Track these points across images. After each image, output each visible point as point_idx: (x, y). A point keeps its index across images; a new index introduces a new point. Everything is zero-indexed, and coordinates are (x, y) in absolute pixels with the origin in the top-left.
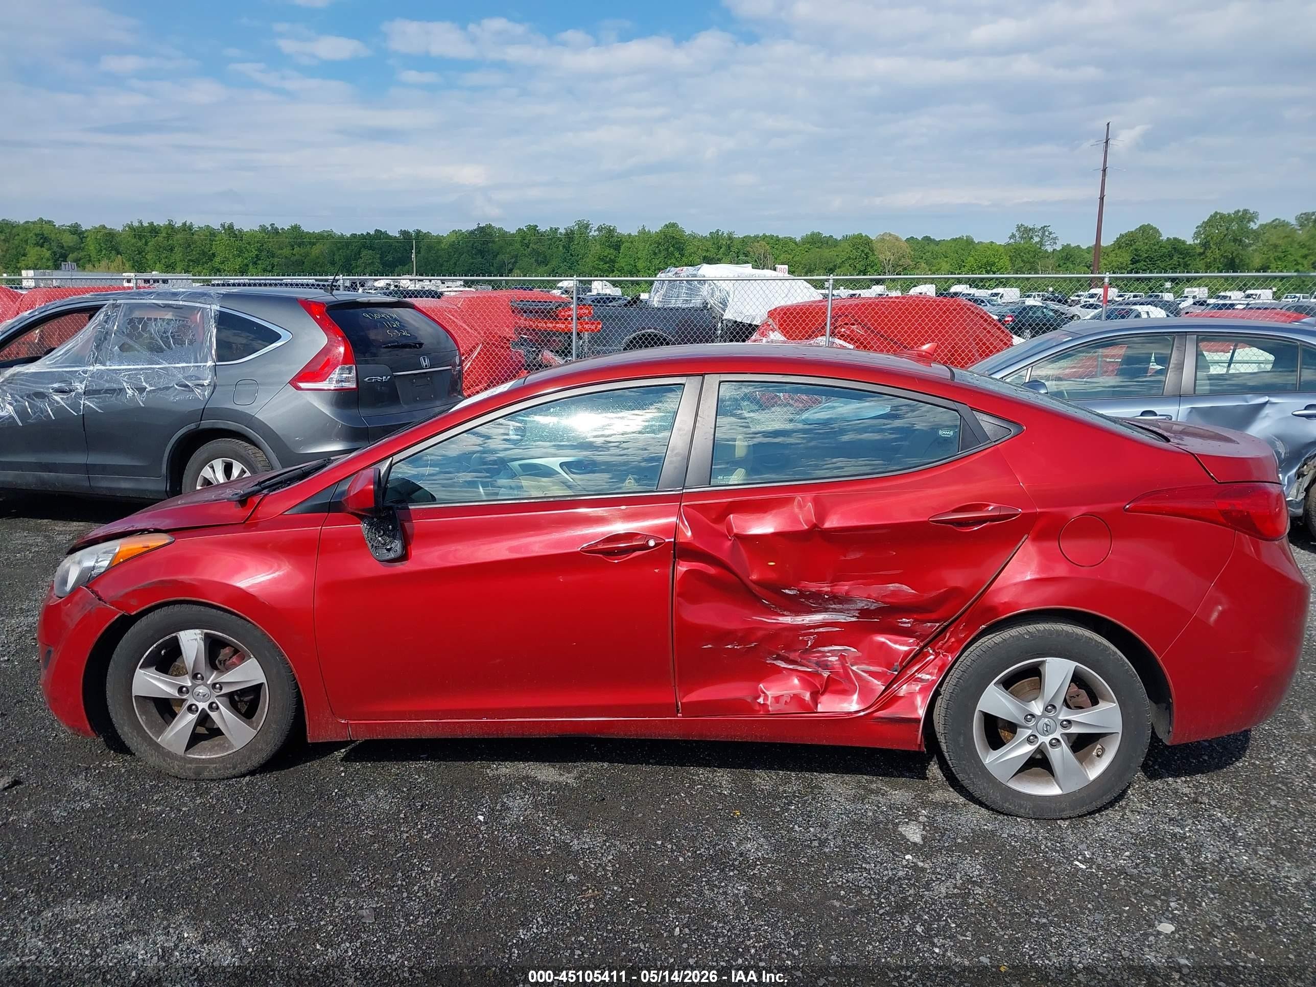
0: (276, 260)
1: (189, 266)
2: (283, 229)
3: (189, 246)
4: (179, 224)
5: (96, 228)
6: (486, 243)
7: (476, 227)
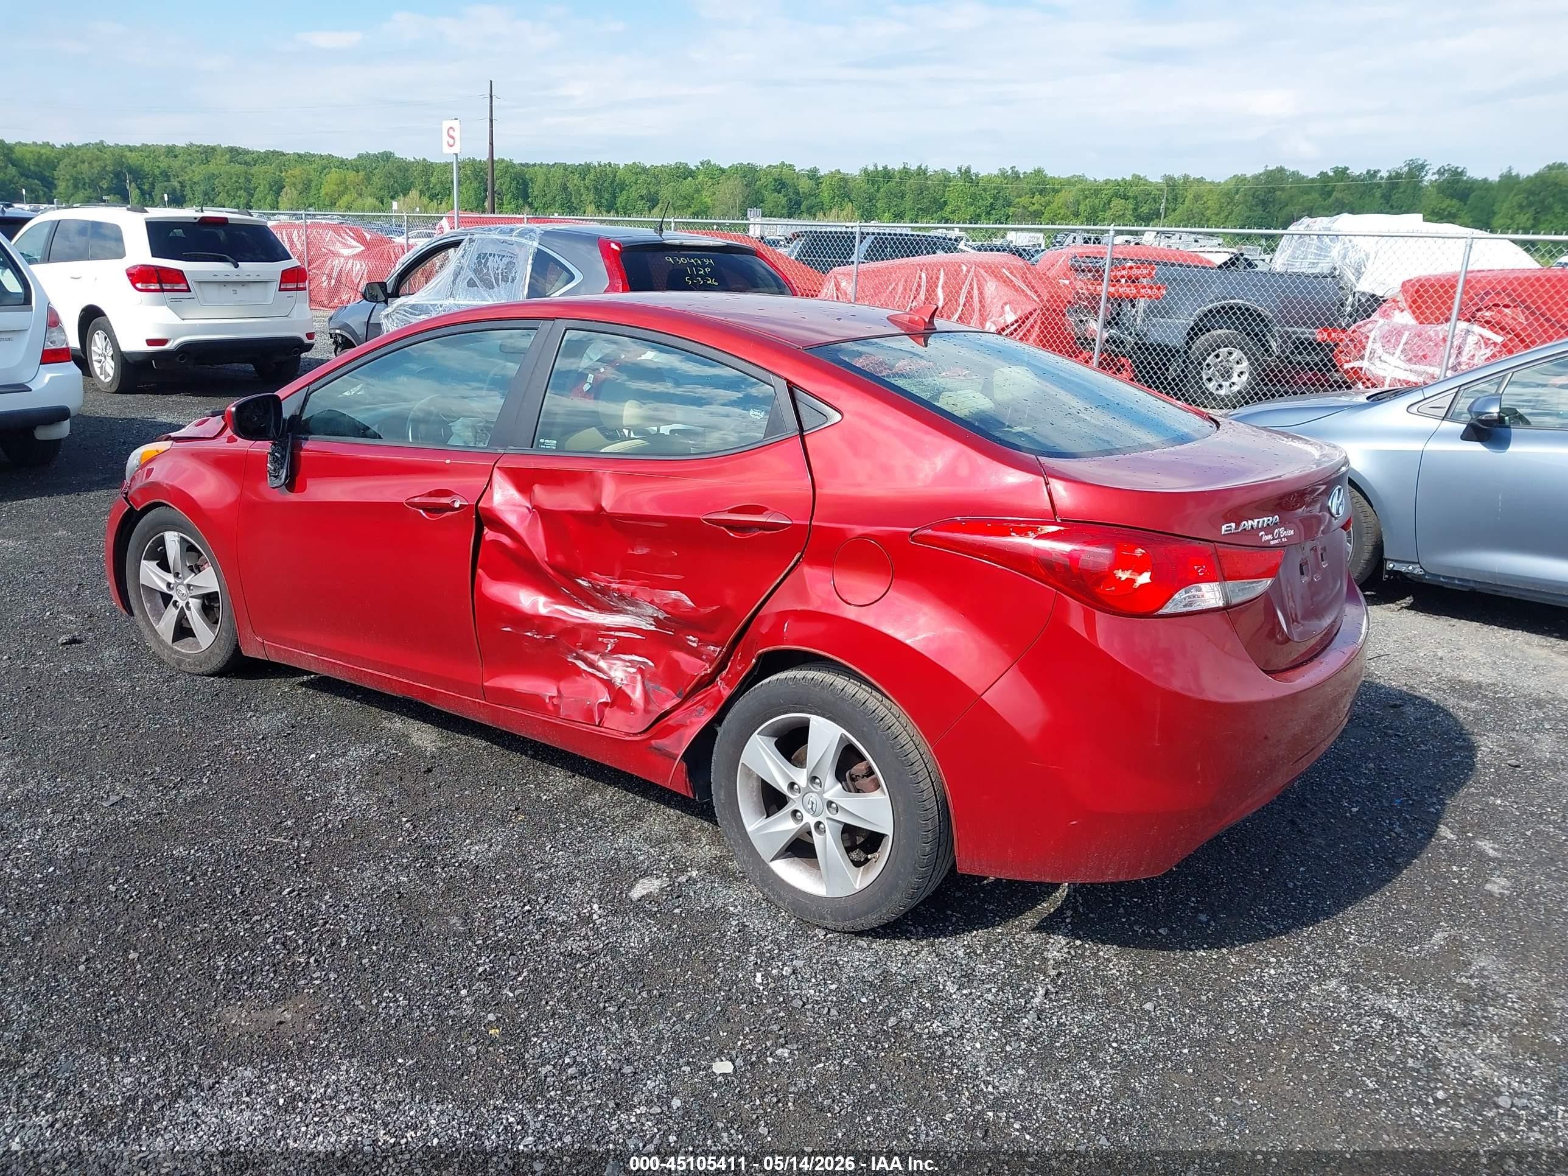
0: (1012, 209)
1: (917, 215)
2: (1025, 173)
3: (922, 193)
4: (914, 168)
5: (832, 173)
6: (1272, 191)
7: (1261, 171)
